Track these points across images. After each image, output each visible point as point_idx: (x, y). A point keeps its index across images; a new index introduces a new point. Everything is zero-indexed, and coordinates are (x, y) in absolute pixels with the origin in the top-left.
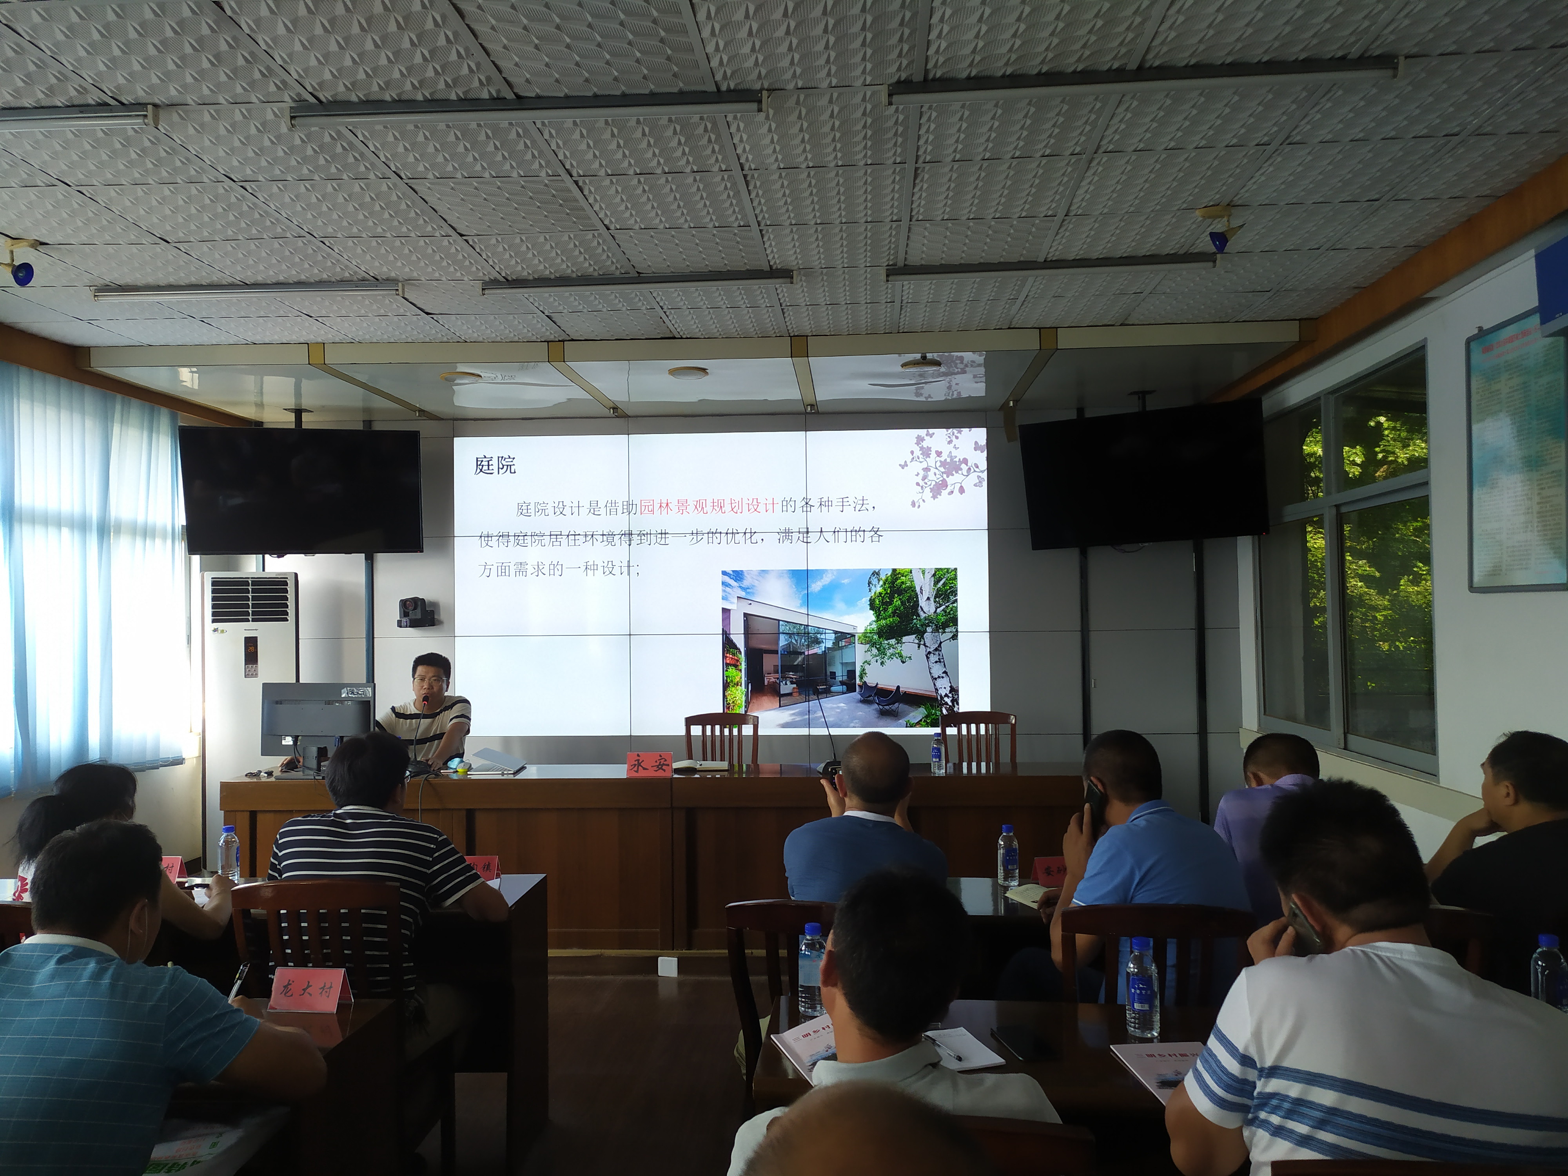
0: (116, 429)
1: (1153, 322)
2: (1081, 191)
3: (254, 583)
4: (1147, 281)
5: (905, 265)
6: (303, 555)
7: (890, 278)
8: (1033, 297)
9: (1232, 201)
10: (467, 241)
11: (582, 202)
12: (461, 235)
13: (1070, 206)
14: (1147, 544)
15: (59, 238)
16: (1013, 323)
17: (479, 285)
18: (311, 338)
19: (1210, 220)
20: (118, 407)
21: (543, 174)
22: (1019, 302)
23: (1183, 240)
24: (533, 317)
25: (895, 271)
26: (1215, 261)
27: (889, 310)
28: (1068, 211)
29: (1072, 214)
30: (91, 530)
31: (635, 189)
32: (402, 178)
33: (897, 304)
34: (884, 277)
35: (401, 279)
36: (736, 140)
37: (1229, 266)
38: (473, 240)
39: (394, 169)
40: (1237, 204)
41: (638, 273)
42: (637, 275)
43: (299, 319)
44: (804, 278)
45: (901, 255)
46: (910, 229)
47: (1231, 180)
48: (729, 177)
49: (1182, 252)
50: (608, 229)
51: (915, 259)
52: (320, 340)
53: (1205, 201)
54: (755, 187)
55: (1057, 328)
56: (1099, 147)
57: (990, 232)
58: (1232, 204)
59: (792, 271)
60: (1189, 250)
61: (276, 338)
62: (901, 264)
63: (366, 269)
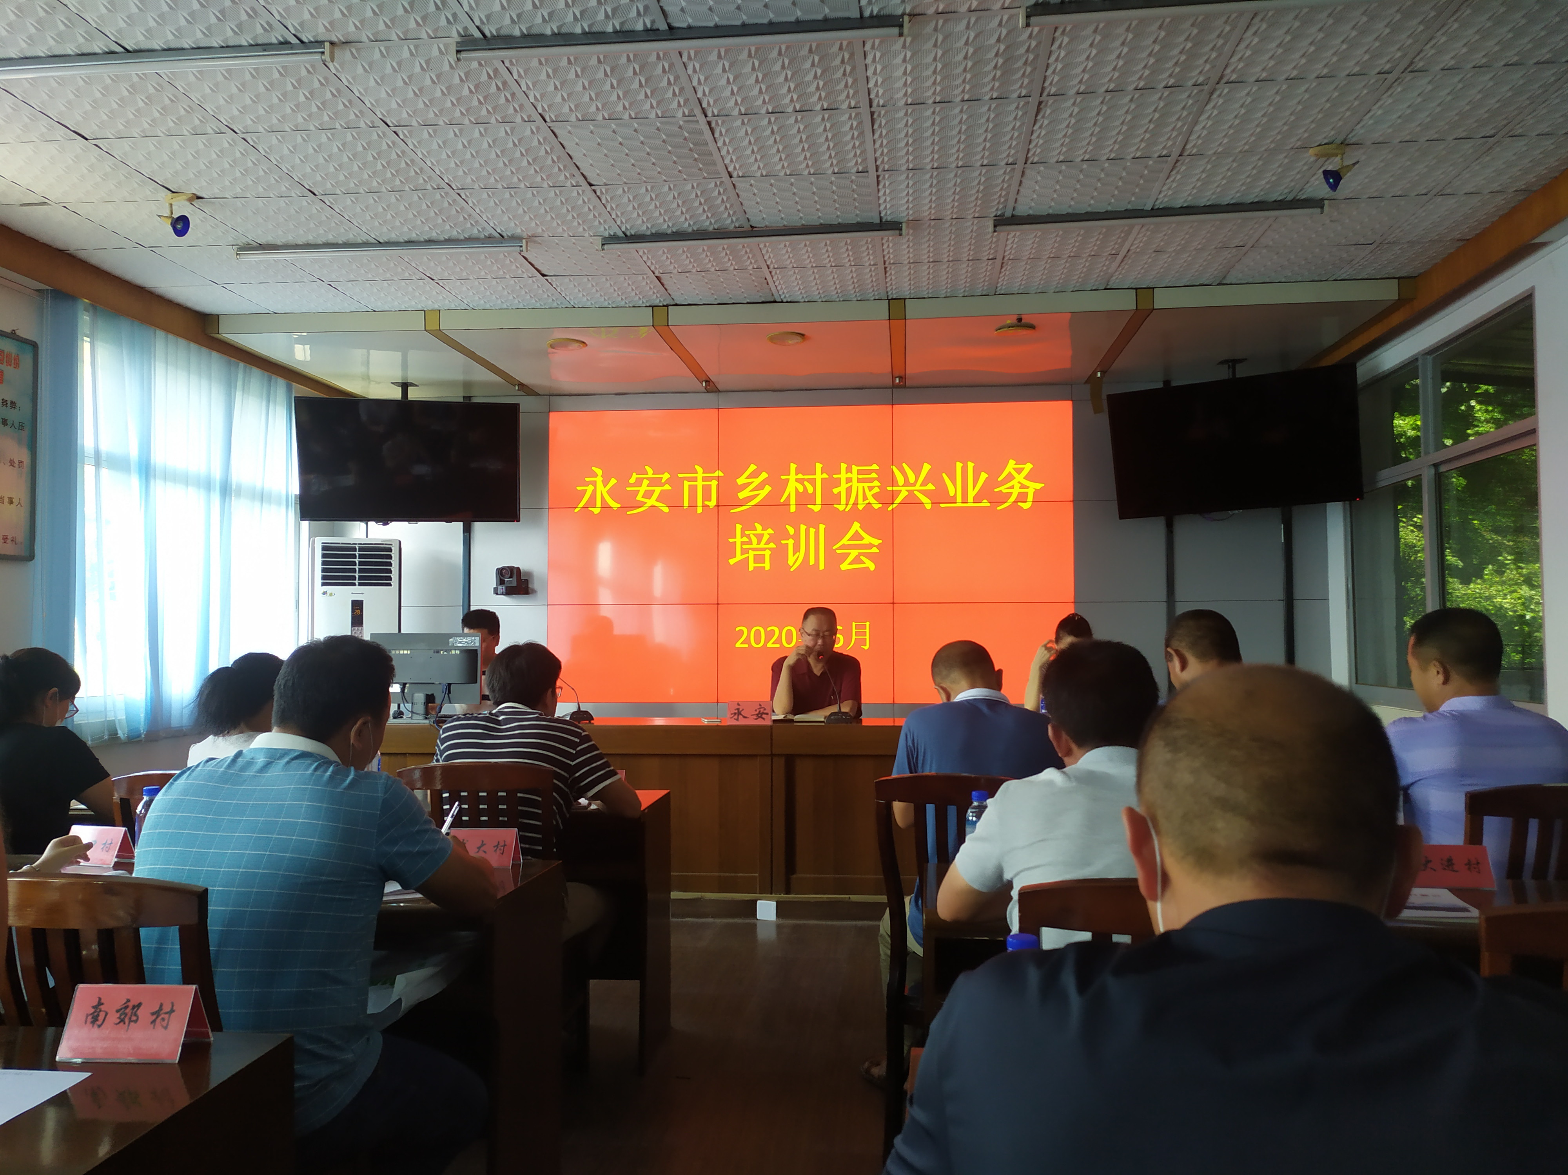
0: (239, 395)
1: (1251, 280)
2: (1198, 128)
3: (361, 549)
4: (1251, 232)
5: (1013, 216)
6: (406, 523)
7: (998, 228)
8: (1134, 253)
9: (1345, 139)
10: (595, 191)
11: (712, 146)
12: (591, 185)
13: (1186, 144)
14: (1236, 512)
15: (216, 192)
16: (1111, 283)
17: (599, 241)
18: (429, 305)
19: (1325, 159)
20: (240, 376)
21: (679, 114)
22: (1120, 258)
23: (1293, 184)
24: (643, 278)
25: (1001, 222)
26: (1322, 207)
27: (989, 268)
28: (1183, 149)
29: (1186, 154)
30: (214, 491)
31: (764, 131)
32: (545, 121)
33: (998, 262)
34: (991, 229)
35: (525, 235)
36: (870, 73)
37: (1336, 214)
38: (601, 190)
39: (540, 111)
40: (1351, 142)
41: (751, 227)
42: (750, 229)
43: (421, 282)
44: (911, 232)
45: (1011, 204)
46: (1023, 173)
47: (1348, 113)
48: (857, 115)
49: (1290, 198)
50: (731, 177)
51: (1023, 209)
52: (436, 307)
53: (1320, 139)
54: (880, 126)
55: (1153, 288)
56: (1221, 78)
57: (1103, 175)
58: (1346, 142)
59: (901, 223)
60: (1297, 195)
61: (396, 305)
62: (1008, 214)
63: (495, 224)
